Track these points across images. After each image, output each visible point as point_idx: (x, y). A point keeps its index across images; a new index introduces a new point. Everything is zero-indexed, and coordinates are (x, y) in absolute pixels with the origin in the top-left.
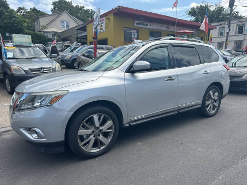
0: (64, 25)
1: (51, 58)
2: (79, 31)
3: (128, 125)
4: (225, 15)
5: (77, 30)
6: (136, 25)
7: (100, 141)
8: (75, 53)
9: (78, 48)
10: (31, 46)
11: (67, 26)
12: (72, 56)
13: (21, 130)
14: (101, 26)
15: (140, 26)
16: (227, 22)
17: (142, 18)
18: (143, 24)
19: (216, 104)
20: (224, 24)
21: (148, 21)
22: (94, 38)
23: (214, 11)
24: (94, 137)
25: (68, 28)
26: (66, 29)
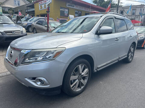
0: (16, 3)
1: (17, 24)
2: (28, 8)
3: (96, 71)
4: (113, 4)
5: (27, 7)
6: (67, 6)
7: (82, 83)
8: (29, 22)
9: (30, 19)
10: (2, 15)
11: (19, 4)
12: (27, 24)
13: (26, 79)
14: (45, 5)
15: (70, 7)
16: (116, 8)
17: (71, 2)
18: (72, 6)
19: (132, 55)
20: (114, 9)
21: (75, 4)
22: (47, 12)
23: (107, 2)
24: (78, 80)
25: (19, 5)
26: (17, 6)
